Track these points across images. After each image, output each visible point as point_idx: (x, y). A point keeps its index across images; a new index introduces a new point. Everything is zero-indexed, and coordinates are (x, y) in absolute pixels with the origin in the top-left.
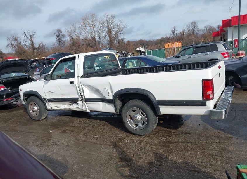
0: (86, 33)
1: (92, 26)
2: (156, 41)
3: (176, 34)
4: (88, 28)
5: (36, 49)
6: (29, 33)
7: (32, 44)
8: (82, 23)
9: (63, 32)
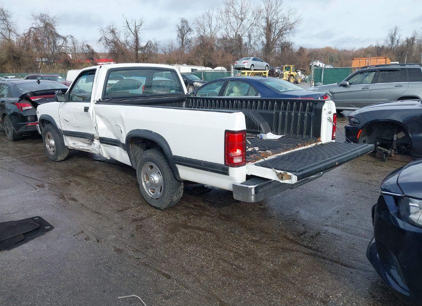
0: (229, 27)
1: (240, 16)
2: (356, 51)
3: (398, 41)
4: (233, 19)
5: (142, 49)
6: (134, 23)
7: (137, 40)
8: (224, 11)
9: (190, 25)
